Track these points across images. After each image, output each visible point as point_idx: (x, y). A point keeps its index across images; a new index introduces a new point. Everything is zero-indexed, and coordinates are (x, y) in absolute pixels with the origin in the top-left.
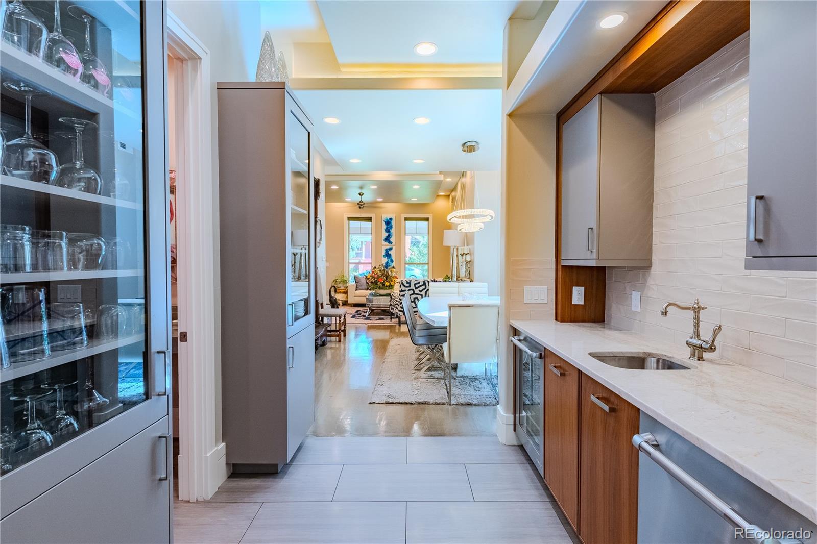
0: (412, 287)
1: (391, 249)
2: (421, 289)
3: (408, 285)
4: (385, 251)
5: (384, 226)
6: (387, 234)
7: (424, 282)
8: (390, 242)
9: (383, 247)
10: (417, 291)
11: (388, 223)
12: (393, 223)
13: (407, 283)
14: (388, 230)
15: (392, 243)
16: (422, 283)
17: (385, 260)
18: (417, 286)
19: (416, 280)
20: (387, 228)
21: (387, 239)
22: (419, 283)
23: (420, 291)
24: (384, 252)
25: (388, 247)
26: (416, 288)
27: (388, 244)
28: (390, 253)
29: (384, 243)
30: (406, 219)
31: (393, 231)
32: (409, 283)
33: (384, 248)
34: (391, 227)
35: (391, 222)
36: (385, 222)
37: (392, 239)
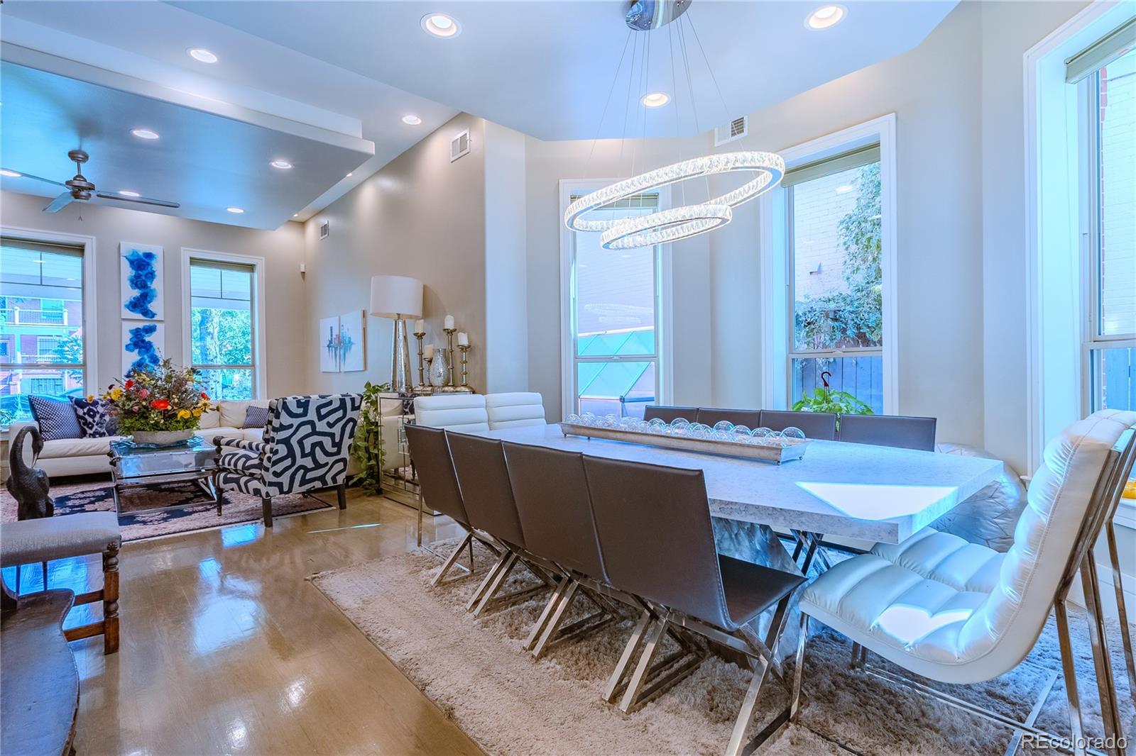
0: (312, 415)
1: (150, 330)
2: (332, 419)
3: (300, 411)
4: (130, 336)
5: (127, 271)
6: (136, 293)
7: (343, 401)
8: (146, 313)
9: (124, 323)
10: (321, 426)
11: (142, 265)
12: (157, 266)
13: (299, 404)
14: (138, 282)
15: (153, 315)
16: (336, 404)
17: (134, 356)
18: (324, 411)
19: (323, 397)
20: (137, 277)
21: (139, 305)
22: (330, 403)
23: (330, 425)
24: (127, 338)
25: (141, 325)
26: (321, 418)
27: (140, 316)
28: (147, 339)
29: (128, 314)
30: (194, 261)
31: (157, 285)
32: (304, 405)
33: (128, 327)
34: (151, 275)
35: (148, 264)
36: (132, 262)
37: (156, 306)
